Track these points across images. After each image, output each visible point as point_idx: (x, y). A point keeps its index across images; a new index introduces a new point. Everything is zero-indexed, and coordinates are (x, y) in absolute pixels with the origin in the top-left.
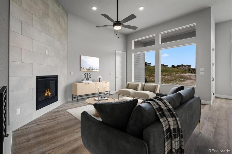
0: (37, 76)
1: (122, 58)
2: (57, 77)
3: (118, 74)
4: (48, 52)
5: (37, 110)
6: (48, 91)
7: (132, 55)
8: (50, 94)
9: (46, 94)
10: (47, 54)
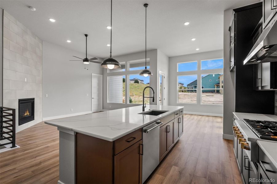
0: (19, 99)
1: (99, 80)
2: (34, 99)
3: (95, 95)
4: (27, 79)
5: (19, 125)
6: (27, 112)
7: (108, 78)
8: (28, 114)
9: (26, 114)
10: (26, 81)
